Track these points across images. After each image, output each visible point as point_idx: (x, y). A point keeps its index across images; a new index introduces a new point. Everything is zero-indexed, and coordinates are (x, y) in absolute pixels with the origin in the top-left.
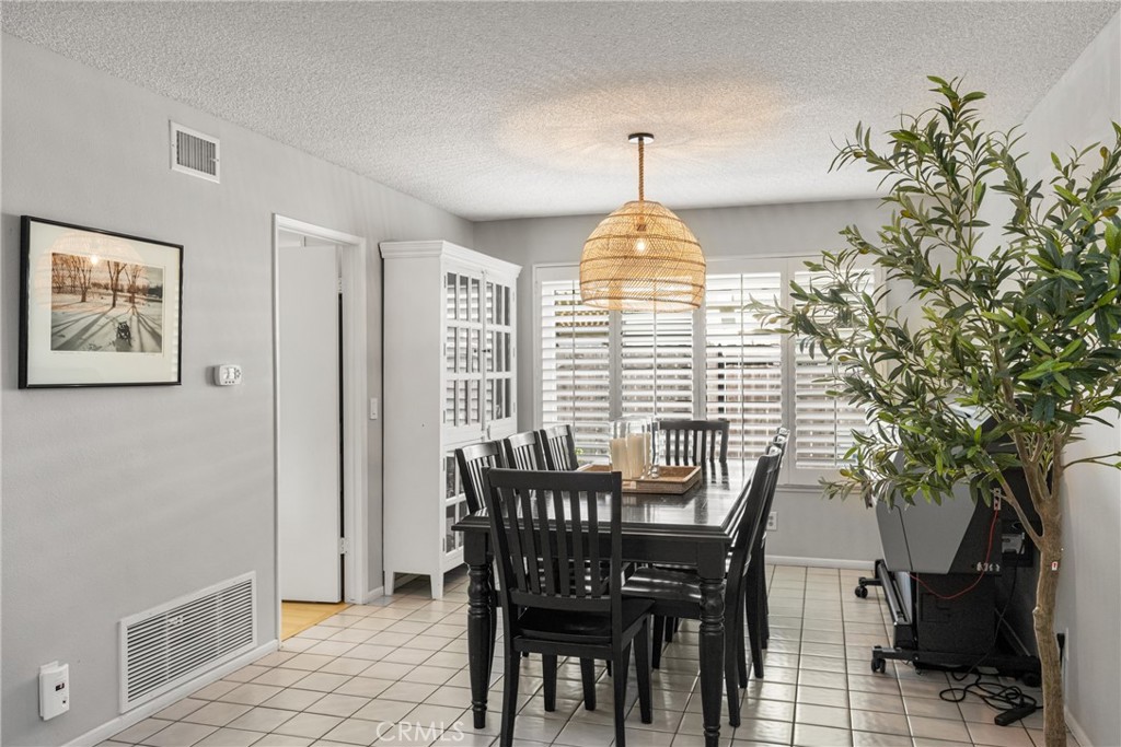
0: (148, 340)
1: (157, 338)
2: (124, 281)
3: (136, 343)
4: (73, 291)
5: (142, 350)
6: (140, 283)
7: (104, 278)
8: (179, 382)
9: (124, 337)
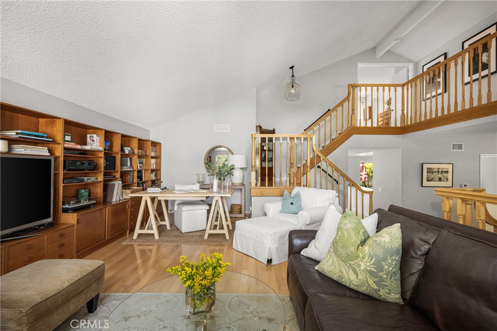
0: (445, 180)
1: (447, 179)
2: (440, 170)
3: (443, 180)
4: (430, 173)
5: (444, 181)
6: (443, 171)
7: (436, 170)
8: (452, 187)
9: (440, 179)
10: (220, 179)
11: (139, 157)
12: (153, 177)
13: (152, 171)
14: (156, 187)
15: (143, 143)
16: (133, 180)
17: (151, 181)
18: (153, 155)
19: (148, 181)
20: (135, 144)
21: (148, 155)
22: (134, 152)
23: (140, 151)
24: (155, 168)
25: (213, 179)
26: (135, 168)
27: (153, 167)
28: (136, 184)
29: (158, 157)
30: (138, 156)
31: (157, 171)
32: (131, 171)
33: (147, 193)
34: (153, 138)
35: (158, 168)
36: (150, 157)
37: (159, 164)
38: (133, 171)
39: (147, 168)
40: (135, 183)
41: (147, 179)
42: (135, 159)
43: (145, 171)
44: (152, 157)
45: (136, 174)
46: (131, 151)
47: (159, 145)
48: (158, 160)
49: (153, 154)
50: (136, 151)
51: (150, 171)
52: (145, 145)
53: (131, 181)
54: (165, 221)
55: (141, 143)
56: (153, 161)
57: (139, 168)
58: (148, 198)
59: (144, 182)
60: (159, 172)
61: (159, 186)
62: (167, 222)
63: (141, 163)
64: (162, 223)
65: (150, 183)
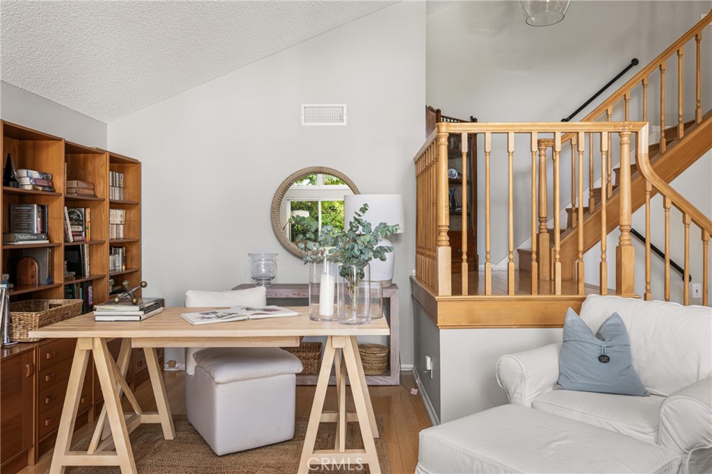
10: (345, 273)
11: (73, 203)
12: (116, 263)
13: (114, 246)
14: (123, 302)
15: (85, 160)
16: (51, 276)
17: (111, 277)
18: (117, 198)
19: (101, 278)
20: (55, 162)
21: (99, 195)
22: (52, 188)
23: (74, 184)
24: (122, 236)
25: (321, 272)
26: (58, 239)
27: (118, 233)
28: (62, 290)
29: (130, 205)
30: (67, 199)
31: (128, 246)
32: (43, 248)
33: (93, 325)
34: (115, 144)
35: (132, 236)
36: (107, 204)
37: (133, 225)
38: (52, 248)
39: (97, 237)
40: (59, 286)
41: (97, 272)
42: (58, 209)
43: (90, 246)
44: (114, 205)
45: (59, 257)
46: (45, 183)
47: (132, 169)
48: (133, 212)
49: (117, 195)
50: (60, 183)
51: (107, 246)
52: (90, 167)
53: (44, 282)
54: (155, 410)
55: (77, 157)
56: (117, 216)
57: (71, 239)
58: (98, 343)
59: (91, 282)
60: (134, 250)
61: (135, 299)
62: (162, 417)
63: (78, 221)
64: (147, 419)
65: (106, 286)
